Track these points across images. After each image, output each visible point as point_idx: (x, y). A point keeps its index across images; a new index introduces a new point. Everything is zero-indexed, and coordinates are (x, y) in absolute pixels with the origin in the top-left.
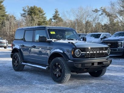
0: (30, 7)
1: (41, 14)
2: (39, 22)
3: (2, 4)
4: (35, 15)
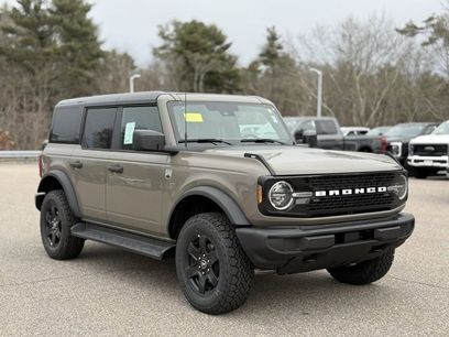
1: (218, 47)
2: (210, 73)
3: (89, 15)
4: (195, 52)
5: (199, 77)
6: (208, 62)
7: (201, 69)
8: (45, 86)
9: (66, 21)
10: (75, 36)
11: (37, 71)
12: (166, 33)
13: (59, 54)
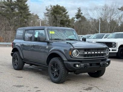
0: (53, 6)
1: (64, 13)
3: (26, 3)
4: (57, 14)
5: (59, 21)
7: (59, 19)
8: (13, 23)
9: (20, 4)
10: (22, 9)
11: (11, 19)
12: (48, 9)
13: (17, 14)
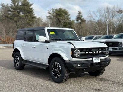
4: (60, 17)
5: (62, 24)
6: (64, 19)
7: (62, 21)
9: (26, 8)
10: (28, 12)
11: (18, 22)
